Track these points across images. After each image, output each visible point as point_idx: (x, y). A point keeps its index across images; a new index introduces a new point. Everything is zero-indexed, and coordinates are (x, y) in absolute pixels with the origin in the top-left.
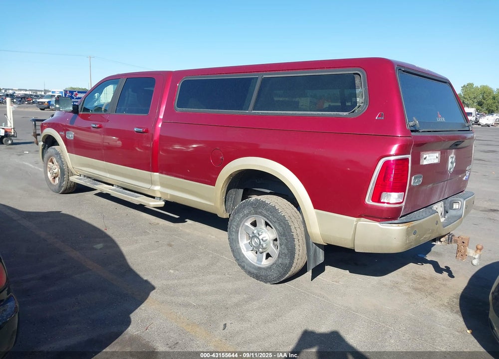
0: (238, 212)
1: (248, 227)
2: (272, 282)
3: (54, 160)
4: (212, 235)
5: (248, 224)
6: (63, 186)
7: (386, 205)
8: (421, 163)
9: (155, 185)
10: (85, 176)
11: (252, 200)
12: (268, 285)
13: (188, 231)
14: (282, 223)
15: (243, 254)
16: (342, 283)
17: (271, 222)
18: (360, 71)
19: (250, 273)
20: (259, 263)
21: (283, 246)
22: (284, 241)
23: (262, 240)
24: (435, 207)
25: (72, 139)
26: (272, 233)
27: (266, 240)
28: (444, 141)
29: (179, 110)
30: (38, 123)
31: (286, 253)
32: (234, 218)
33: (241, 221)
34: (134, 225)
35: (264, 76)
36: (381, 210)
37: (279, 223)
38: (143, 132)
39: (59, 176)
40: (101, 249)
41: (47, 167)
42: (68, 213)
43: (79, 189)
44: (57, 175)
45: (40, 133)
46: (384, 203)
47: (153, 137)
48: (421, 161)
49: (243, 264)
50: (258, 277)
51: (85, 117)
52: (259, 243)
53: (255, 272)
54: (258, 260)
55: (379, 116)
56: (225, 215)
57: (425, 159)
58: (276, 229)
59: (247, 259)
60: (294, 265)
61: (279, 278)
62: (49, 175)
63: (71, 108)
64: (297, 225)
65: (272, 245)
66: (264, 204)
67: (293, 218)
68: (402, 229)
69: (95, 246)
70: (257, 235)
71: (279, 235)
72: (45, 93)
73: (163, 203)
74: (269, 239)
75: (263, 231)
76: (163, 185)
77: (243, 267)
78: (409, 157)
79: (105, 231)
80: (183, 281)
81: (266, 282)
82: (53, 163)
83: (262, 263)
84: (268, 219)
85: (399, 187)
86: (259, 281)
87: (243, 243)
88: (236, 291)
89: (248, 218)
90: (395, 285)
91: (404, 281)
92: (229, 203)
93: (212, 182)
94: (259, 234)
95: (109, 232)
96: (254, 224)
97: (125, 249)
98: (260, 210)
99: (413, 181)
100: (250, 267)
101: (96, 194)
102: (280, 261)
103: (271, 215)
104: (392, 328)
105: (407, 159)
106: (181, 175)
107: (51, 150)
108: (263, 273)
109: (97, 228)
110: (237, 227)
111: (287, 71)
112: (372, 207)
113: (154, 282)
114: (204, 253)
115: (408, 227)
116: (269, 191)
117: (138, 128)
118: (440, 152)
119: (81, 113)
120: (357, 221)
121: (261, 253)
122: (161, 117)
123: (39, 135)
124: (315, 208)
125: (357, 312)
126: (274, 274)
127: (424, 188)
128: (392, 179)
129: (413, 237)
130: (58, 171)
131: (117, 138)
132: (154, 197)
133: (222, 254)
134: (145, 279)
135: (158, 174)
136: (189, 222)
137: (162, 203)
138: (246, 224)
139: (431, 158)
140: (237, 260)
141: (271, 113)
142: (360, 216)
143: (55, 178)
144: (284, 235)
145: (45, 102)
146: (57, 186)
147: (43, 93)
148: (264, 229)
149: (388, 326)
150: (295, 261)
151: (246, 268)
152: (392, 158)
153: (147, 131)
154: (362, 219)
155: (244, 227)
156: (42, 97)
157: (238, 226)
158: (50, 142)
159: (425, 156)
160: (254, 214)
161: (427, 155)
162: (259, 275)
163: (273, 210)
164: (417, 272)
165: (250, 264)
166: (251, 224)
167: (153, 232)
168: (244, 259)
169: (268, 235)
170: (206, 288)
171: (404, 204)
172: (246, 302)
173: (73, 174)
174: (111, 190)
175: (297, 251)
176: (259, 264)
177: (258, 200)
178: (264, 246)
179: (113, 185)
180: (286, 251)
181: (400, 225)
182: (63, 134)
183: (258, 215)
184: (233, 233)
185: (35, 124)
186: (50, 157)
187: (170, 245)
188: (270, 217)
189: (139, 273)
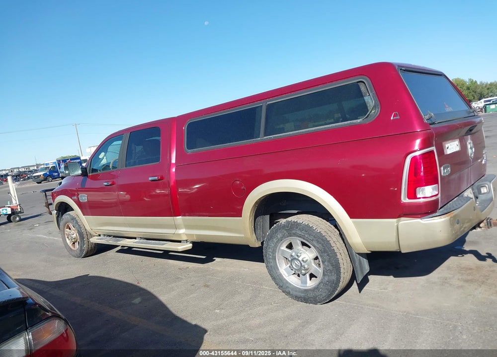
0: (271, 237)
1: (285, 251)
2: (322, 302)
3: (71, 226)
4: (245, 268)
5: (284, 248)
6: (84, 250)
7: (422, 200)
8: (445, 153)
9: (180, 229)
10: (104, 235)
11: (283, 223)
12: (319, 306)
13: (219, 269)
14: (320, 240)
15: (285, 279)
16: (390, 289)
17: (308, 241)
18: (363, 79)
19: (298, 298)
20: (304, 285)
21: (326, 263)
22: (327, 258)
23: (303, 261)
24: (466, 194)
25: (86, 201)
26: (312, 252)
27: (307, 260)
28: (461, 128)
29: (190, 151)
30: (49, 193)
31: (331, 269)
32: (268, 245)
33: (276, 246)
34: (165, 274)
35: (268, 103)
36: (419, 206)
37: (317, 240)
38: (159, 180)
39: (78, 240)
40: (140, 303)
41: (64, 234)
42: (96, 275)
43: (100, 249)
44: (76, 240)
45: (52, 202)
46: (420, 198)
47: (169, 183)
48: (445, 151)
49: (287, 290)
50: (306, 300)
51: (94, 178)
52: (300, 265)
53: (302, 295)
54: (302, 283)
55: (393, 117)
56: (257, 244)
57: (448, 148)
58: (315, 246)
59: (290, 284)
60: (342, 279)
61: (328, 297)
62: (68, 241)
63: (80, 172)
64: (335, 239)
65: (313, 264)
66: (296, 225)
67: (329, 233)
68: (445, 220)
69: (133, 302)
70: (297, 257)
71: (319, 253)
72: (37, 168)
73: (191, 245)
74: (308, 258)
75: (301, 252)
76: (187, 227)
77: (288, 293)
78: (433, 148)
79: (138, 285)
80: (233, 319)
81: (316, 304)
82: (70, 229)
83: (308, 285)
84: (304, 239)
85: (431, 180)
86: (308, 304)
87: (283, 269)
88: (290, 318)
89: (283, 242)
90: (444, 281)
91: (452, 276)
92: (258, 232)
93: (239, 214)
94: (298, 256)
95: (143, 285)
96: (290, 247)
97: (163, 298)
98: (294, 232)
99: (443, 171)
100: (296, 291)
101: (118, 251)
102: (326, 278)
103: (306, 234)
104: (459, 324)
105: (432, 152)
106: (204, 214)
107: (66, 216)
108: (311, 295)
109: (129, 283)
110: (273, 254)
111: (289, 94)
112: (409, 205)
113: (204, 325)
114: (243, 287)
115: (451, 218)
116: (296, 212)
117: (152, 177)
118: (458, 140)
119: (91, 174)
120: (398, 222)
121: (304, 275)
122: (173, 161)
123: (51, 204)
124: (351, 218)
125: (417, 315)
126: (323, 293)
127: (453, 177)
128: (422, 174)
129: (457, 226)
130: (76, 235)
131: (125, 193)
132: (180, 242)
133: (261, 284)
134: (194, 323)
135: (180, 217)
136: (217, 260)
137: (189, 246)
138: (282, 248)
139: (452, 147)
140: (280, 287)
141: (284, 136)
142: (399, 216)
143: (74, 243)
144: (325, 251)
145: (40, 175)
146: (78, 251)
147: (35, 168)
148: (302, 249)
149: (454, 323)
150: (342, 275)
151: (291, 293)
152: (418, 153)
153: (162, 178)
154: (402, 219)
155: (280, 252)
156: (36, 171)
157: (274, 252)
158: (64, 208)
159: (447, 146)
160: (288, 237)
161: (449, 145)
162: (306, 297)
163: (307, 229)
164: (461, 264)
165: (295, 289)
166: (286, 247)
167: (185, 276)
168: (287, 285)
169: (307, 255)
170: (257, 321)
171: (439, 195)
172: (303, 326)
173: (92, 236)
174: (136, 242)
175: (341, 265)
176: (304, 287)
177: (289, 222)
178: (306, 266)
179: (135, 238)
180: (331, 267)
181: (442, 216)
182: (75, 198)
183: (293, 236)
184: (271, 261)
185: (46, 194)
186: (66, 223)
187: (208, 286)
188: (306, 236)
189: (185, 319)
